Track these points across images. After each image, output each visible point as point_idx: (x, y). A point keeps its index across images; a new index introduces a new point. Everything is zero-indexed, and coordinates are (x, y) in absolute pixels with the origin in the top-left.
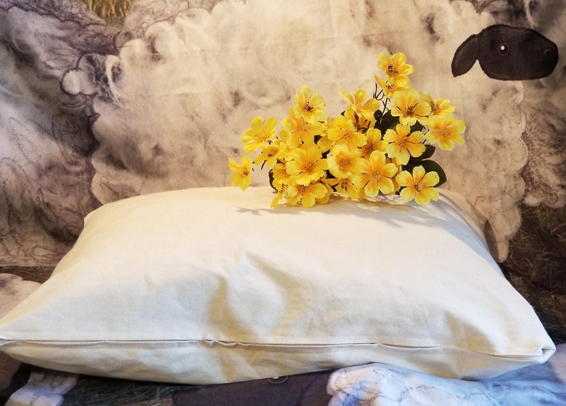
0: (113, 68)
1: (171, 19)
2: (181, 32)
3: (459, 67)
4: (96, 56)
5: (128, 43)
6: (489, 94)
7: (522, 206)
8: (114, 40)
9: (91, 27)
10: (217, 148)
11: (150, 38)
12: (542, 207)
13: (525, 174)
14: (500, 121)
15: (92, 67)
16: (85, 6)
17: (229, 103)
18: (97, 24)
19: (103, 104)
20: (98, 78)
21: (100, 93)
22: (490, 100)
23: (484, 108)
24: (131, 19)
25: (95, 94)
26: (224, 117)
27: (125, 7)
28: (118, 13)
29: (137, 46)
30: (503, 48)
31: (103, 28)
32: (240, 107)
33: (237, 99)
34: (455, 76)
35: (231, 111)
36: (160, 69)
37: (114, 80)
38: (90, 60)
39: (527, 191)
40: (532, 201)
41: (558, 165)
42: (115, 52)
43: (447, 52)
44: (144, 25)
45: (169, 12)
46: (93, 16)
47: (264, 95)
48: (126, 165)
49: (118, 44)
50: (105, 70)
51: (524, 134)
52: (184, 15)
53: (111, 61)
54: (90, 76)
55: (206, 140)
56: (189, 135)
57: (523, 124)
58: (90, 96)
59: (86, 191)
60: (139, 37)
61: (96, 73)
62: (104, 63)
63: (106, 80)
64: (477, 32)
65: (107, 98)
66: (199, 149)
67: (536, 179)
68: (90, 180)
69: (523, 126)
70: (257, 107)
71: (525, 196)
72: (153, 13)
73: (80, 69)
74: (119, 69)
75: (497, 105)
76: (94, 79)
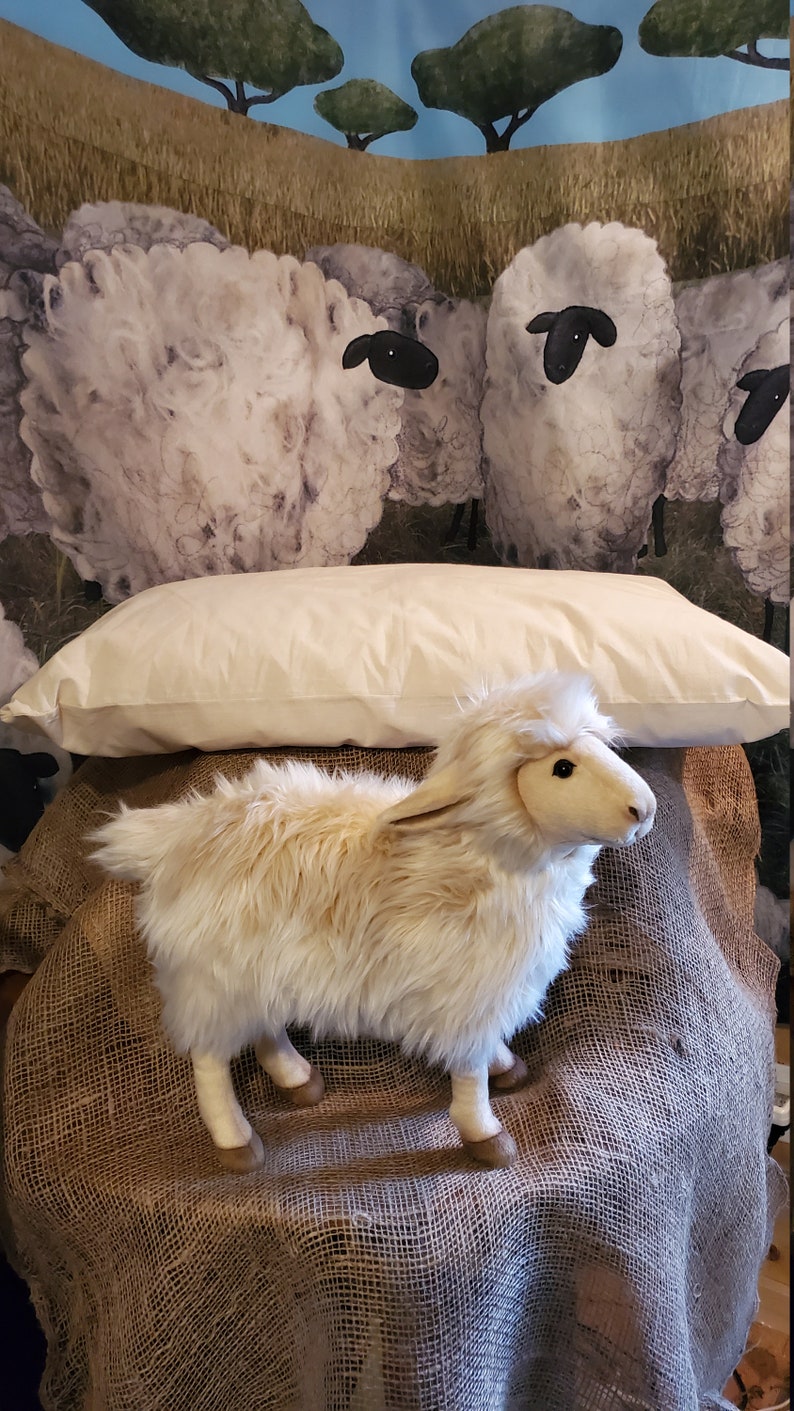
0: (52, 290)
1: (108, 249)
2: (117, 266)
3: (350, 360)
4: (30, 273)
5: (67, 265)
6: (372, 393)
7: (386, 500)
8: (54, 256)
9: (27, 236)
10: (154, 406)
11: (88, 264)
12: (402, 503)
13: (392, 471)
14: (377, 419)
15: (26, 287)
16: (21, 206)
17: (164, 359)
18: (35, 232)
19: (35, 334)
20: (32, 302)
21: (32, 321)
22: (373, 398)
23: (366, 403)
24: (69, 236)
25: (26, 321)
26: (160, 373)
27: (62, 221)
28: (56, 226)
29: (75, 269)
30: (391, 353)
31: (41, 239)
32: (174, 364)
33: (172, 355)
34: (344, 368)
35: (165, 368)
36: (98, 304)
37: (52, 306)
38: (24, 278)
39: (391, 486)
40: (394, 496)
41: (421, 470)
42: (55, 272)
43: (340, 344)
44: (82, 249)
45: (105, 241)
46: (31, 221)
47: (198, 356)
48: (58, 409)
49: (58, 263)
50: (42, 291)
51: (398, 435)
52: (120, 248)
53: (49, 281)
54: (22, 299)
55: (144, 394)
56: (127, 384)
57: (399, 427)
58: (18, 322)
59: (14, 435)
60: (77, 261)
61: (30, 295)
62: (41, 284)
63: (42, 304)
64: (371, 333)
65: (39, 326)
66: (137, 403)
67: (402, 477)
68: (18, 423)
69: (397, 429)
70: (191, 369)
71: (389, 490)
72: (90, 236)
73: (10, 288)
74: (58, 293)
75: (377, 404)
76: (27, 301)
